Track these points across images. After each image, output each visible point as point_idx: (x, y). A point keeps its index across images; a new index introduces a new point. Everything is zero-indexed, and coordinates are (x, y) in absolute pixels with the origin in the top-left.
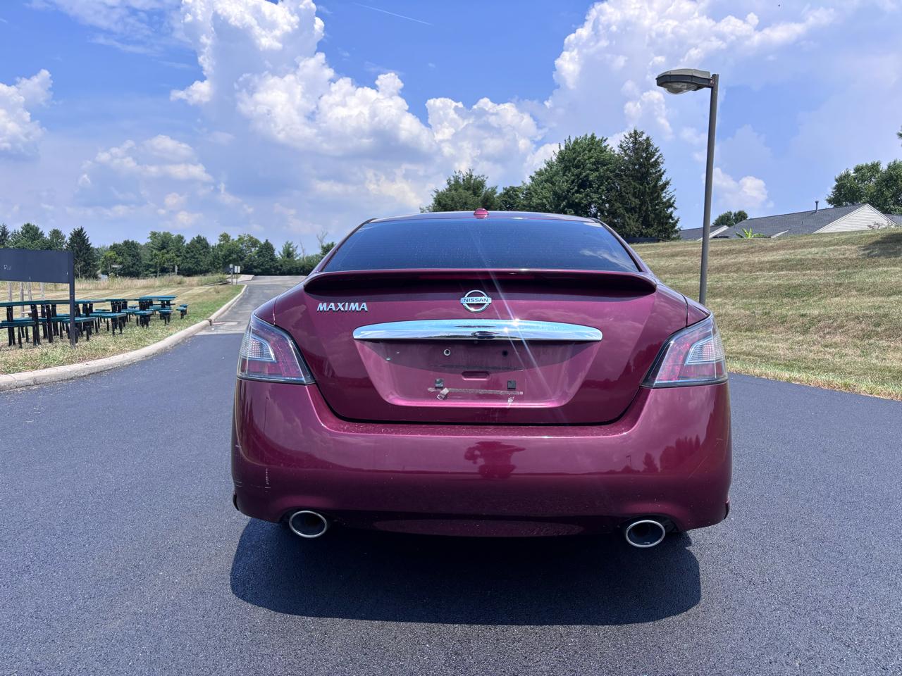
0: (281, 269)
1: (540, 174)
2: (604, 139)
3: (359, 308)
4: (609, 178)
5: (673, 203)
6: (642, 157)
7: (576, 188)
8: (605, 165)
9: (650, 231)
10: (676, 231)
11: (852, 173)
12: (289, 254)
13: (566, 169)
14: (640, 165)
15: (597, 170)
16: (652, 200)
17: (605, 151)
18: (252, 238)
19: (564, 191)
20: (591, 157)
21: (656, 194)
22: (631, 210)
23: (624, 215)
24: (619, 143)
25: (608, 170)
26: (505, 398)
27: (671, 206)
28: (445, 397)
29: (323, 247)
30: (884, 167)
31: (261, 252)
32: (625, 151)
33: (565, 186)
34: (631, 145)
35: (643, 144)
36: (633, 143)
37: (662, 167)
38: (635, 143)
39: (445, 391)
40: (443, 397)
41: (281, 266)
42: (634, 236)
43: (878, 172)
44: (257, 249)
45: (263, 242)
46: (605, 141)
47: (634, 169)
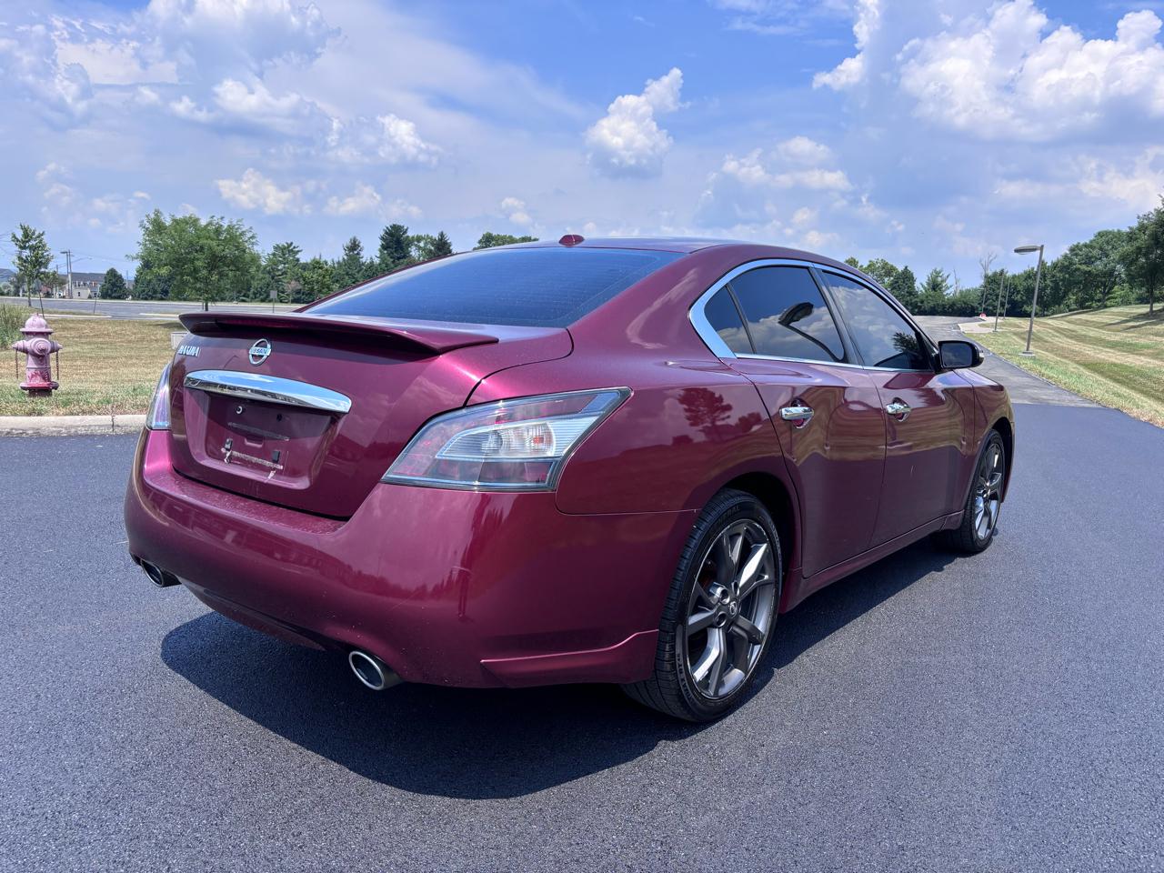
0: (920, 307)
12: (935, 286)
18: (887, 264)
26: (266, 471)
29: (986, 277)
31: (896, 282)
41: (922, 302)
44: (892, 278)
45: (900, 269)
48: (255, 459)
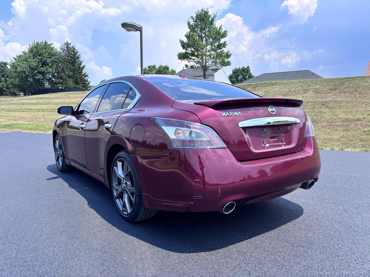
1: (20, 57)
2: (52, 43)
3: (238, 114)
4: (56, 62)
5: (88, 75)
6: (72, 54)
7: (41, 65)
8: (54, 56)
9: (79, 86)
10: (90, 87)
11: (147, 68)
13: (34, 56)
14: (71, 57)
15: (50, 58)
16: (78, 73)
17: (53, 49)
19: (34, 66)
20: (47, 52)
21: (80, 71)
22: (69, 77)
23: (66, 79)
24: (60, 47)
25: (56, 58)
26: (281, 146)
27: (86, 76)
28: (268, 147)
30: (157, 67)
32: (63, 51)
33: (35, 64)
34: (66, 48)
35: (71, 48)
36: (66, 47)
37: (81, 59)
38: (67, 47)
39: (267, 145)
40: (267, 147)
42: (72, 88)
43: (155, 68)
46: (52, 44)
47: (68, 59)
48: (276, 144)
